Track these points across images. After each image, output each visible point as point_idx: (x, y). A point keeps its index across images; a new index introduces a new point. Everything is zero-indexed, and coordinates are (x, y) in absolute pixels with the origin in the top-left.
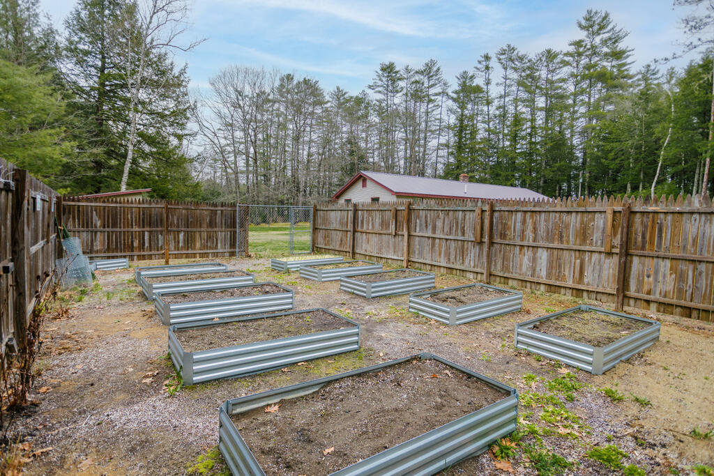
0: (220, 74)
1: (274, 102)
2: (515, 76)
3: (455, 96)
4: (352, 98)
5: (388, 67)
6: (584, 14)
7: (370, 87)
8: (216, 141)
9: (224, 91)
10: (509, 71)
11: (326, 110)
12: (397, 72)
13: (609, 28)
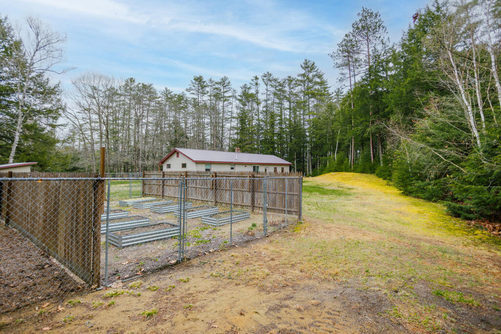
0: (80, 77)
1: (121, 95)
2: (273, 89)
3: (240, 98)
4: (176, 95)
5: (198, 79)
6: (304, 61)
7: (187, 90)
8: (77, 123)
9: (83, 89)
10: (269, 87)
11: (159, 103)
12: (204, 82)
13: (315, 70)
